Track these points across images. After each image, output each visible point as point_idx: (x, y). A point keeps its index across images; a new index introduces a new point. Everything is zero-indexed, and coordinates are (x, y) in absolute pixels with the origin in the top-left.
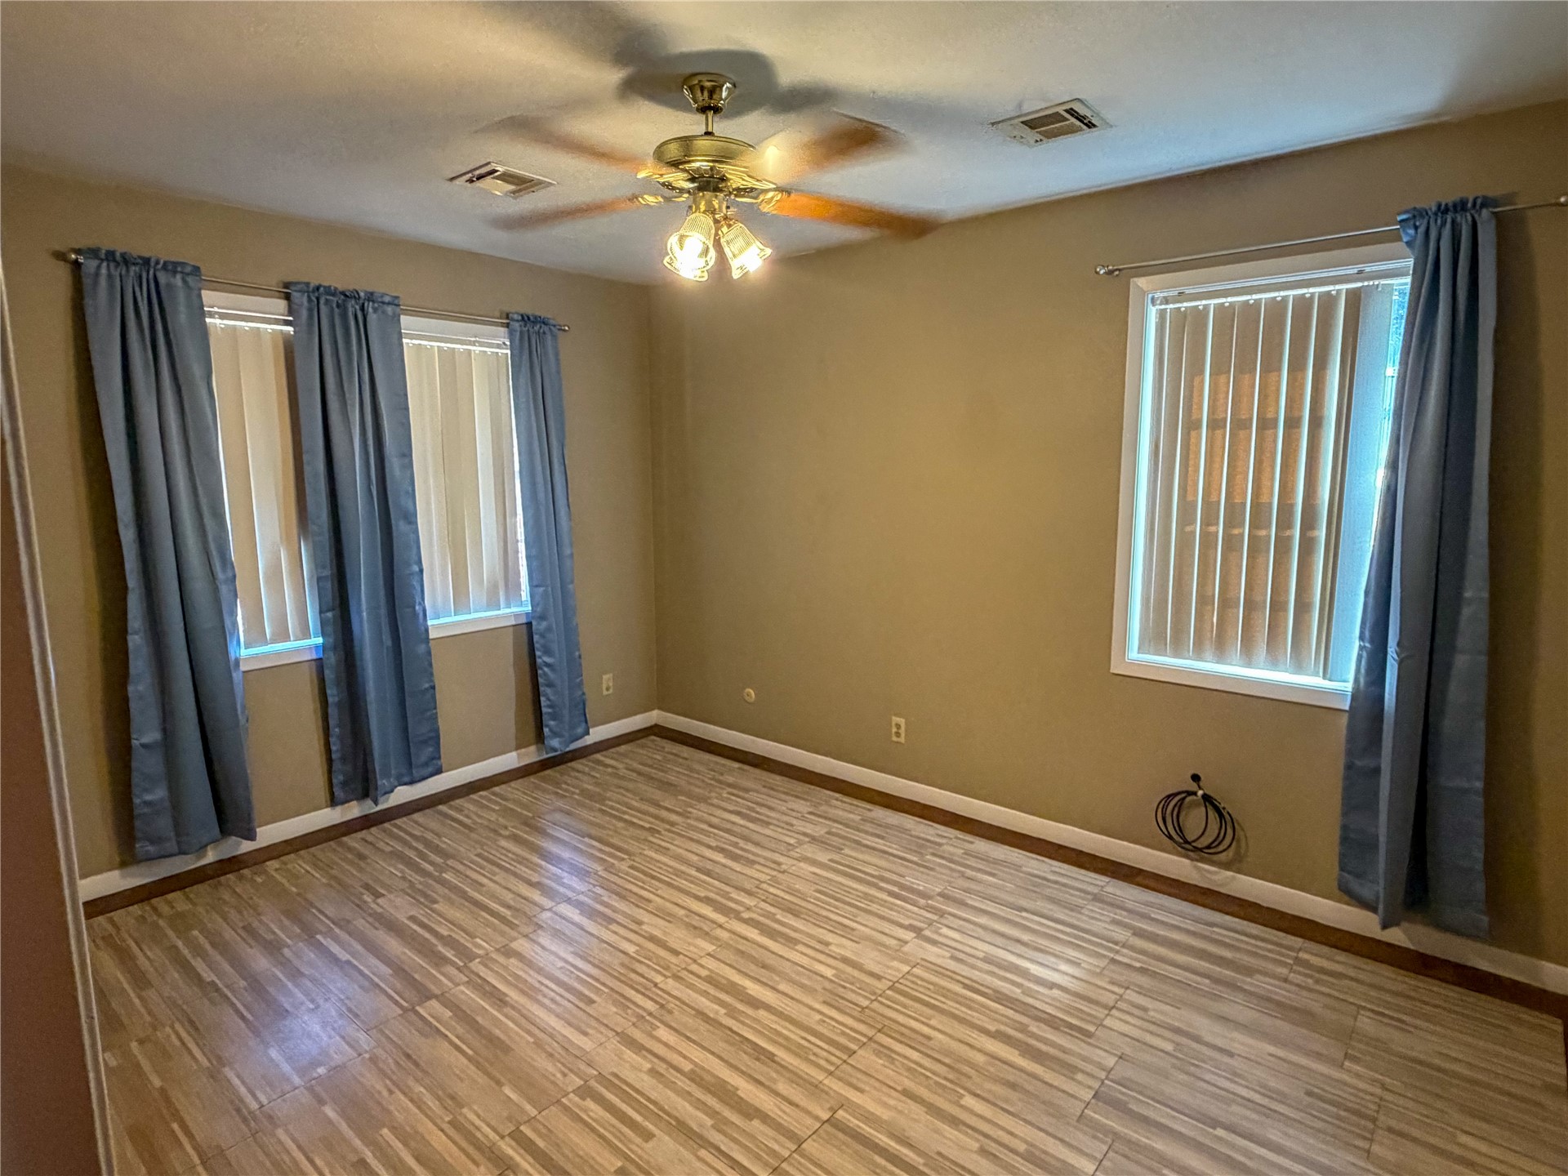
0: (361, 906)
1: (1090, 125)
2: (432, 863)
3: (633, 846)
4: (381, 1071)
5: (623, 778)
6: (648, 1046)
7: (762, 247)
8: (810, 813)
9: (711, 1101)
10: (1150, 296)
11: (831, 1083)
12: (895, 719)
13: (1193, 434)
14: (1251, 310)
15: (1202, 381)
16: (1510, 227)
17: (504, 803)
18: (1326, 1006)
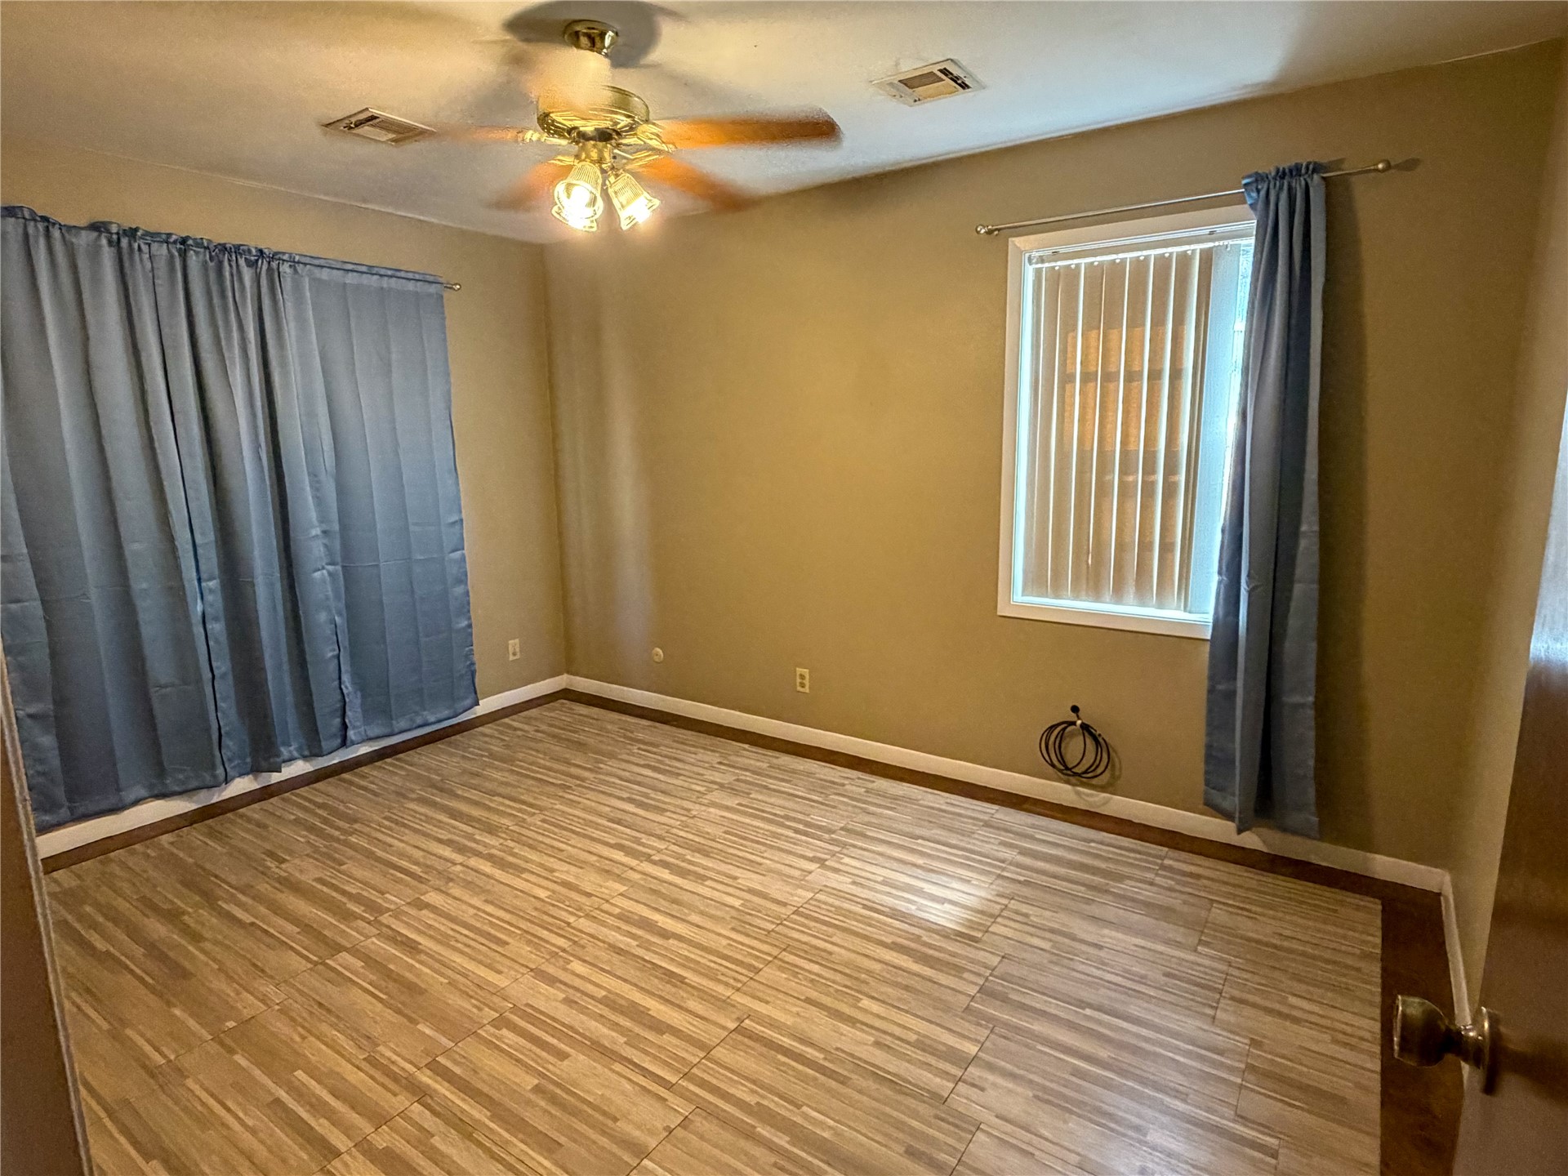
0: (265, 873)
1: (964, 86)
2: (338, 828)
3: (545, 802)
4: (293, 1019)
5: (533, 739)
6: (562, 978)
7: (650, 198)
8: (720, 763)
9: (626, 1023)
10: (1027, 255)
11: (739, 998)
12: (799, 670)
13: (1068, 387)
14: (1117, 269)
15: (1075, 338)
16: (1337, 192)
17: (410, 768)
18: (1185, 902)
